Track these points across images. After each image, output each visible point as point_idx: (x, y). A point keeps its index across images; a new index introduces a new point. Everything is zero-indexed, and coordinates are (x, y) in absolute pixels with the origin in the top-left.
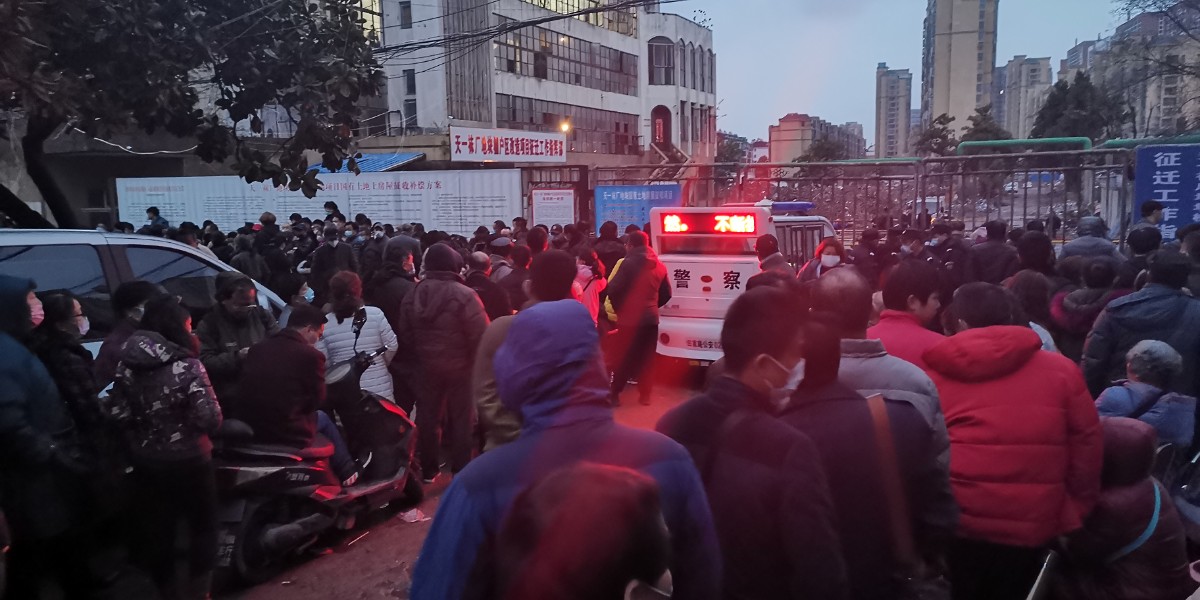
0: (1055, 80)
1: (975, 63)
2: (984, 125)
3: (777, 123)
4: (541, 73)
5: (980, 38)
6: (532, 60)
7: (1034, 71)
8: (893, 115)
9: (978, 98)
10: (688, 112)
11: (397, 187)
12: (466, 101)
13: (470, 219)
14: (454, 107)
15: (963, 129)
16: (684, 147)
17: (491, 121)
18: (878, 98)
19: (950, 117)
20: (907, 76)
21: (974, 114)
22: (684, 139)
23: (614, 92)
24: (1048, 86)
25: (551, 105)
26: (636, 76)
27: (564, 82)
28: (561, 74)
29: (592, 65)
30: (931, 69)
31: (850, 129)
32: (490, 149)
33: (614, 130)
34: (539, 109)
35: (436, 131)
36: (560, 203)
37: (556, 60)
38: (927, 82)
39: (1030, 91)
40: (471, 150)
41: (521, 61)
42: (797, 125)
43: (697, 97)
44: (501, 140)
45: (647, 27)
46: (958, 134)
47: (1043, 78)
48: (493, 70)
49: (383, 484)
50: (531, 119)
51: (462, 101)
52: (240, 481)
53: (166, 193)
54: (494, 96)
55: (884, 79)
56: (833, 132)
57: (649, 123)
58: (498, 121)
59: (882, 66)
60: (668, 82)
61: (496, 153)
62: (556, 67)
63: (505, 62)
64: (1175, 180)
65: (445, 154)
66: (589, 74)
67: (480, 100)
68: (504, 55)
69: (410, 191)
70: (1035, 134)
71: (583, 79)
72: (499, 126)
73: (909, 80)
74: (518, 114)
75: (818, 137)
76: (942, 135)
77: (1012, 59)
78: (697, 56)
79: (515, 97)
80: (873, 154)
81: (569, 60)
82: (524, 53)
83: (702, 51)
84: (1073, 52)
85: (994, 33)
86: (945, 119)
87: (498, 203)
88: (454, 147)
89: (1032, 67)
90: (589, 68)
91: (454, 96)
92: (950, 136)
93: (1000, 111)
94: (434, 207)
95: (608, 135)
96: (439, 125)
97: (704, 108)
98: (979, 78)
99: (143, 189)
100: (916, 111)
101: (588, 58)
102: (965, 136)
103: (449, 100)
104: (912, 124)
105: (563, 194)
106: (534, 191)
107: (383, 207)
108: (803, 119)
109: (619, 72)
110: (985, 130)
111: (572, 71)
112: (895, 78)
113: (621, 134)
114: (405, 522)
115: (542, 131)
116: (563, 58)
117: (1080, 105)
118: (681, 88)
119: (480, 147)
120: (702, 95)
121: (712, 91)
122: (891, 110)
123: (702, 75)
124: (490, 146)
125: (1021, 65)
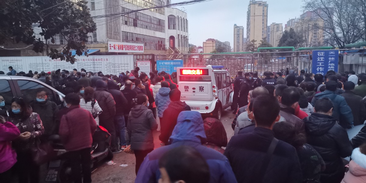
0: (284, 30)
1: (261, 25)
2: (264, 43)
3: (205, 41)
4: (135, 25)
5: (263, 17)
6: (133, 21)
7: (278, 27)
8: (239, 39)
9: (263, 35)
10: (180, 38)
11: (94, 60)
12: (112, 34)
13: (117, 70)
14: (109, 35)
15: (259, 44)
16: (179, 48)
17: (120, 40)
18: (234, 34)
19: (255, 40)
20: (242, 28)
21: (262, 40)
22: (179, 46)
23: (158, 31)
24: (282, 32)
25: (138, 35)
26: (164, 27)
27: (142, 28)
28: (142, 26)
29: (151, 23)
30: (249, 26)
31: (226, 43)
32: (120, 49)
33: (158, 43)
34: (135, 36)
35: (103, 43)
36: (146, 65)
37: (140, 21)
38: (248, 30)
39: (277, 33)
40: (115, 49)
41: (129, 22)
42: (211, 42)
43: (183, 33)
44: (124, 46)
45: (168, 11)
46: (258, 45)
47: (280, 29)
48: (121, 24)
49: (101, 153)
50: (132, 39)
51: (111, 33)
52: (58, 154)
53: (16, 62)
54: (121, 32)
55: (236, 29)
56: (221, 44)
57: (168, 41)
58: (122, 40)
59: (235, 25)
60: (174, 29)
61: (122, 50)
62: (140, 23)
63: (124, 22)
64: (323, 60)
65: (106, 50)
66: (150, 26)
67: (117, 33)
68: (124, 19)
69: (98, 62)
70: (279, 45)
71: (148, 27)
72: (123, 41)
73: (243, 29)
74: (129, 37)
75: (217, 46)
76: (253, 45)
77: (272, 24)
78: (183, 21)
79: (127, 32)
80: (233, 51)
81: (144, 21)
82: (130, 19)
83: (184, 20)
84: (288, 22)
85: (267, 16)
86: (253, 41)
87: (127, 65)
88: (109, 48)
89: (277, 26)
90: (150, 24)
91: (109, 32)
92: (255, 46)
93: (269, 39)
94: (106, 67)
95: (156, 44)
96: (104, 41)
97: (185, 37)
98: (263, 29)
99: (8, 60)
100: (245, 38)
101: (150, 20)
102: (259, 46)
103: (107, 33)
104: (244, 42)
105: (147, 63)
106: (138, 62)
107: (89, 67)
108: (213, 40)
109: (160, 25)
110: (265, 44)
111: (145, 25)
112: (239, 29)
113: (160, 45)
114: (108, 165)
115: (136, 43)
116: (142, 21)
117: (291, 38)
118: (178, 31)
119: (117, 48)
120: (184, 33)
121: (187, 32)
122: (238, 38)
123: (184, 27)
124: (120, 47)
125: (274, 26)
